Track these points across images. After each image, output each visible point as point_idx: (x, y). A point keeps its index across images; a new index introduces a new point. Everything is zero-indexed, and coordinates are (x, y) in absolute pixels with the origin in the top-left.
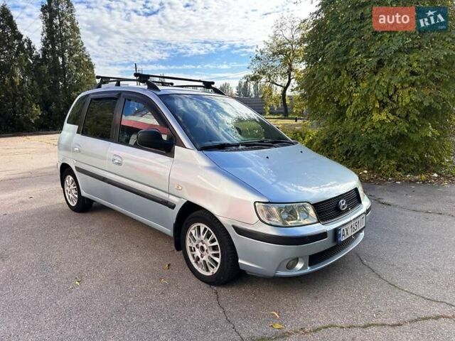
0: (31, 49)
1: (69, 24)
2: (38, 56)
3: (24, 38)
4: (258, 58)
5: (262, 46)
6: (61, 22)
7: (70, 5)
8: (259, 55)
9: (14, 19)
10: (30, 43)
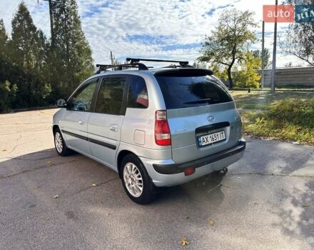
0: (43, 38)
1: (72, 17)
2: (48, 44)
3: (38, 29)
4: (207, 44)
5: (210, 35)
6: (67, 16)
7: (73, 2)
8: (208, 41)
9: (30, 14)
10: (42, 34)
